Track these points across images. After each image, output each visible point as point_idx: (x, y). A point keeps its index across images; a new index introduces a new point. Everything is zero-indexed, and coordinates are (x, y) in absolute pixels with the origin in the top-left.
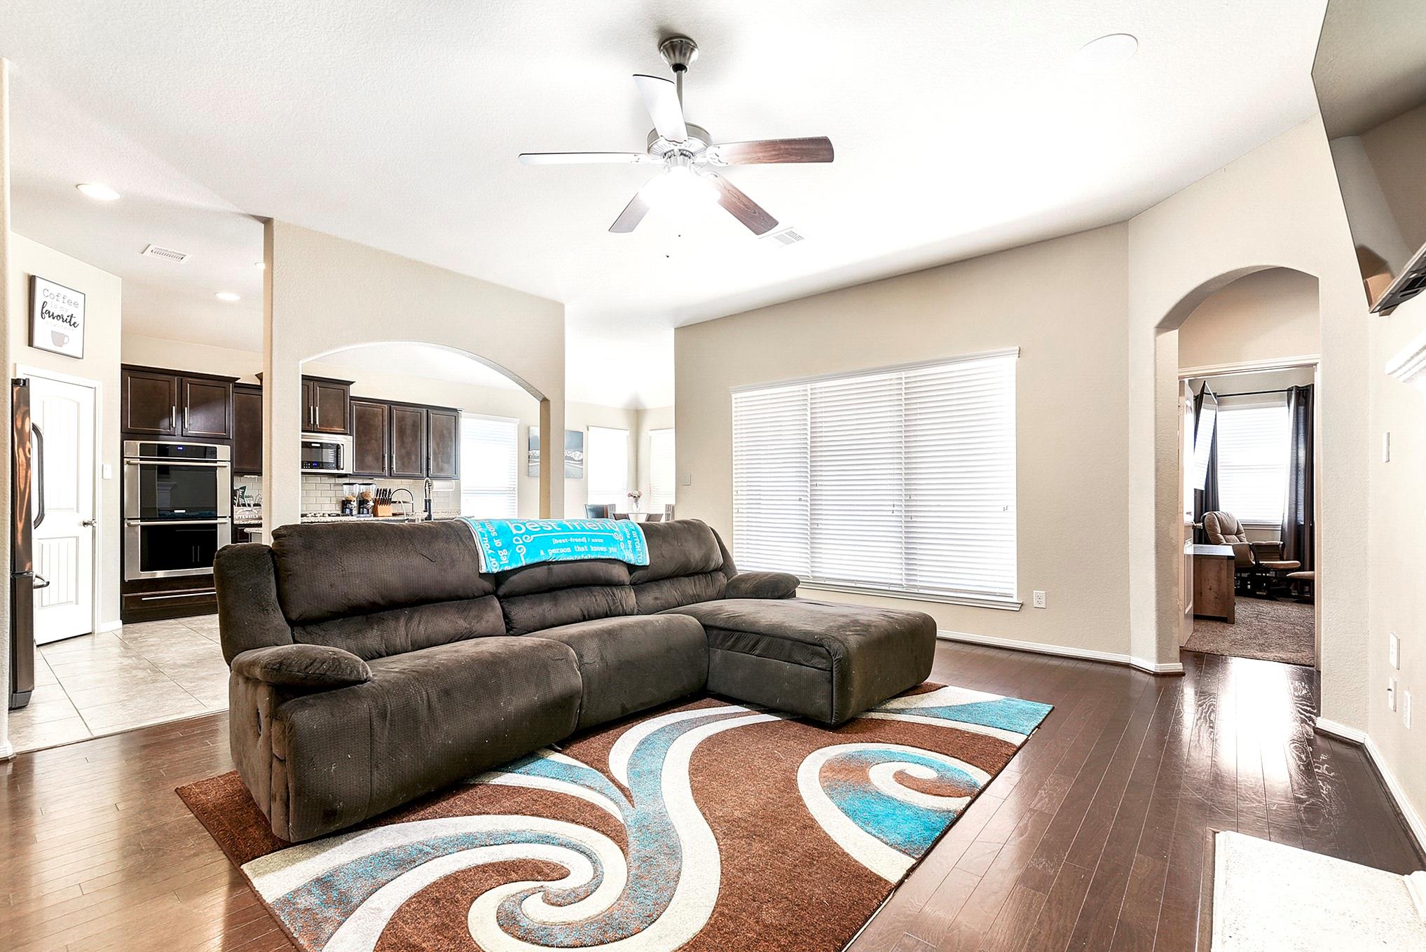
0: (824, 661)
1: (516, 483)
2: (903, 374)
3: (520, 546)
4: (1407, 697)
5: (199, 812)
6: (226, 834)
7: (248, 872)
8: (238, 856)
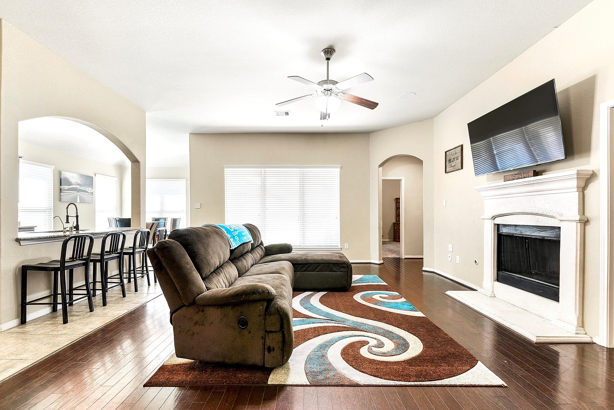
0: (345, 269)
1: (52, 205)
2: (302, 170)
3: (236, 236)
4: (458, 257)
5: (189, 384)
6: (231, 381)
7: (278, 383)
8: (258, 383)
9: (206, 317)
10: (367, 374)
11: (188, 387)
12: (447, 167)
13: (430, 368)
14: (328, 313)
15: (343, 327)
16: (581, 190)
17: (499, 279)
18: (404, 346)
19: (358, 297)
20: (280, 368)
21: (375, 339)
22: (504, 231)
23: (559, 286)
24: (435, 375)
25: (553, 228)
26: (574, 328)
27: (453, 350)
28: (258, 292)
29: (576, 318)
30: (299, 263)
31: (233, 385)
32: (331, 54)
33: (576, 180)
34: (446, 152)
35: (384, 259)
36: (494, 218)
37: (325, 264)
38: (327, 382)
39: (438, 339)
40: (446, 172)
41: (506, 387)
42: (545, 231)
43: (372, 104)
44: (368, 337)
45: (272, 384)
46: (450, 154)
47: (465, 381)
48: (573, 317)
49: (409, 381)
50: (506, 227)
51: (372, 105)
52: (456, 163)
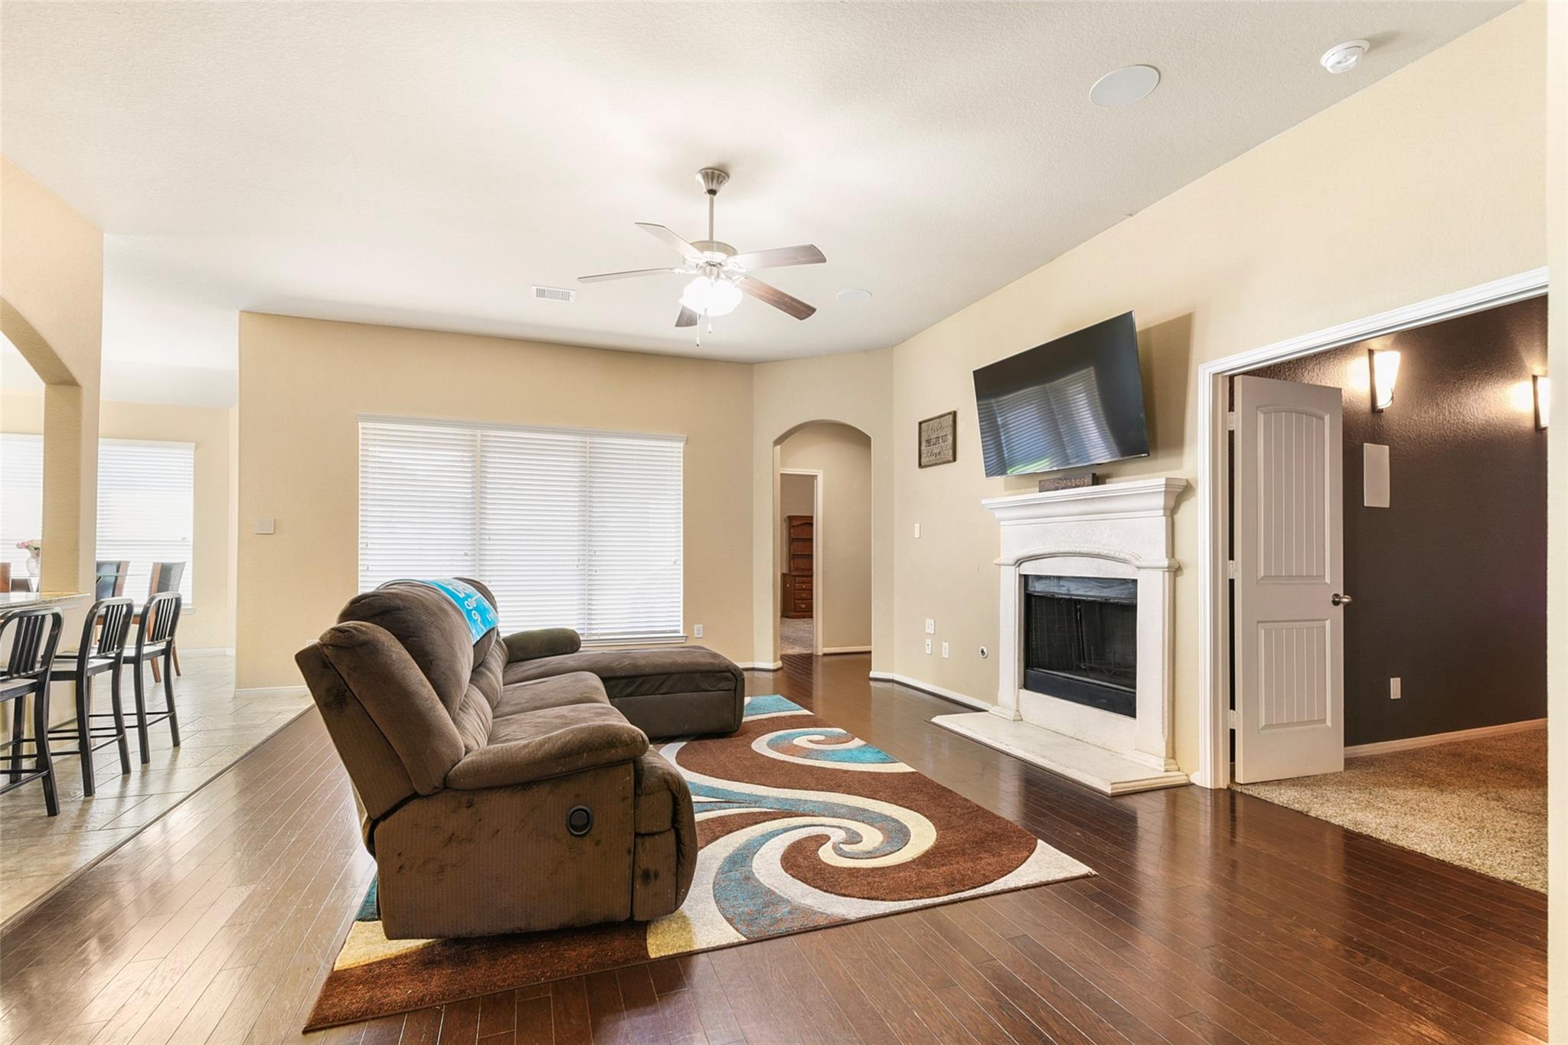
0: (728, 683)
3: (473, 612)
4: (946, 645)
5: (444, 999)
6: (557, 971)
7: (675, 952)
8: (626, 961)
9: (480, 820)
10: (854, 897)
11: (442, 1008)
12: (923, 456)
13: (963, 866)
14: (713, 789)
15: (761, 813)
16: (1169, 513)
17: (1029, 683)
18: (899, 835)
19: (761, 745)
20: (662, 920)
21: (839, 827)
22: (1038, 588)
23: (1135, 688)
24: (978, 877)
25: (1123, 581)
26: (1162, 762)
27: (990, 827)
28: (621, 743)
29: (1164, 743)
30: (618, 674)
31: (564, 978)
32: (720, 182)
33: (1163, 495)
34: (920, 424)
35: (783, 658)
36: (1019, 562)
37: (683, 673)
38: (783, 928)
39: (957, 811)
40: (920, 465)
41: (1095, 875)
42: (1110, 587)
43: (803, 308)
44: (822, 825)
45: (662, 957)
46: (929, 428)
47: (1030, 879)
48: (1158, 742)
49: (938, 896)
50: (1040, 582)
51: (802, 311)
52: (942, 447)
